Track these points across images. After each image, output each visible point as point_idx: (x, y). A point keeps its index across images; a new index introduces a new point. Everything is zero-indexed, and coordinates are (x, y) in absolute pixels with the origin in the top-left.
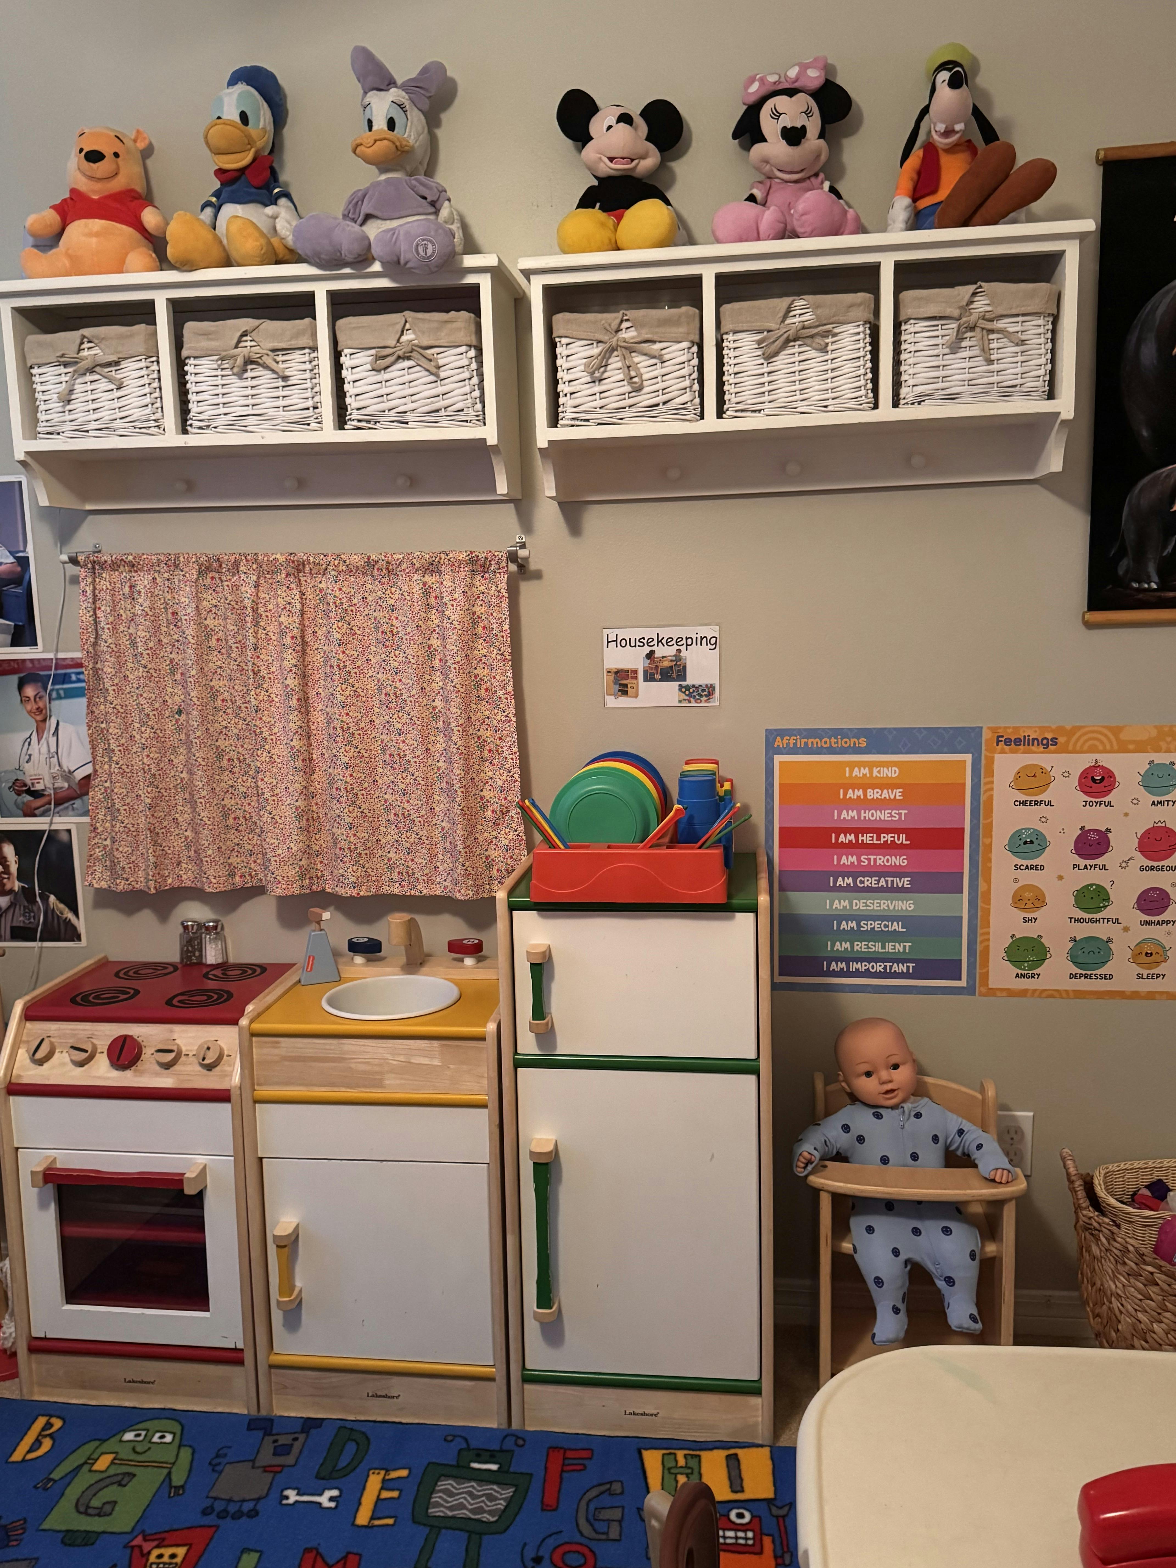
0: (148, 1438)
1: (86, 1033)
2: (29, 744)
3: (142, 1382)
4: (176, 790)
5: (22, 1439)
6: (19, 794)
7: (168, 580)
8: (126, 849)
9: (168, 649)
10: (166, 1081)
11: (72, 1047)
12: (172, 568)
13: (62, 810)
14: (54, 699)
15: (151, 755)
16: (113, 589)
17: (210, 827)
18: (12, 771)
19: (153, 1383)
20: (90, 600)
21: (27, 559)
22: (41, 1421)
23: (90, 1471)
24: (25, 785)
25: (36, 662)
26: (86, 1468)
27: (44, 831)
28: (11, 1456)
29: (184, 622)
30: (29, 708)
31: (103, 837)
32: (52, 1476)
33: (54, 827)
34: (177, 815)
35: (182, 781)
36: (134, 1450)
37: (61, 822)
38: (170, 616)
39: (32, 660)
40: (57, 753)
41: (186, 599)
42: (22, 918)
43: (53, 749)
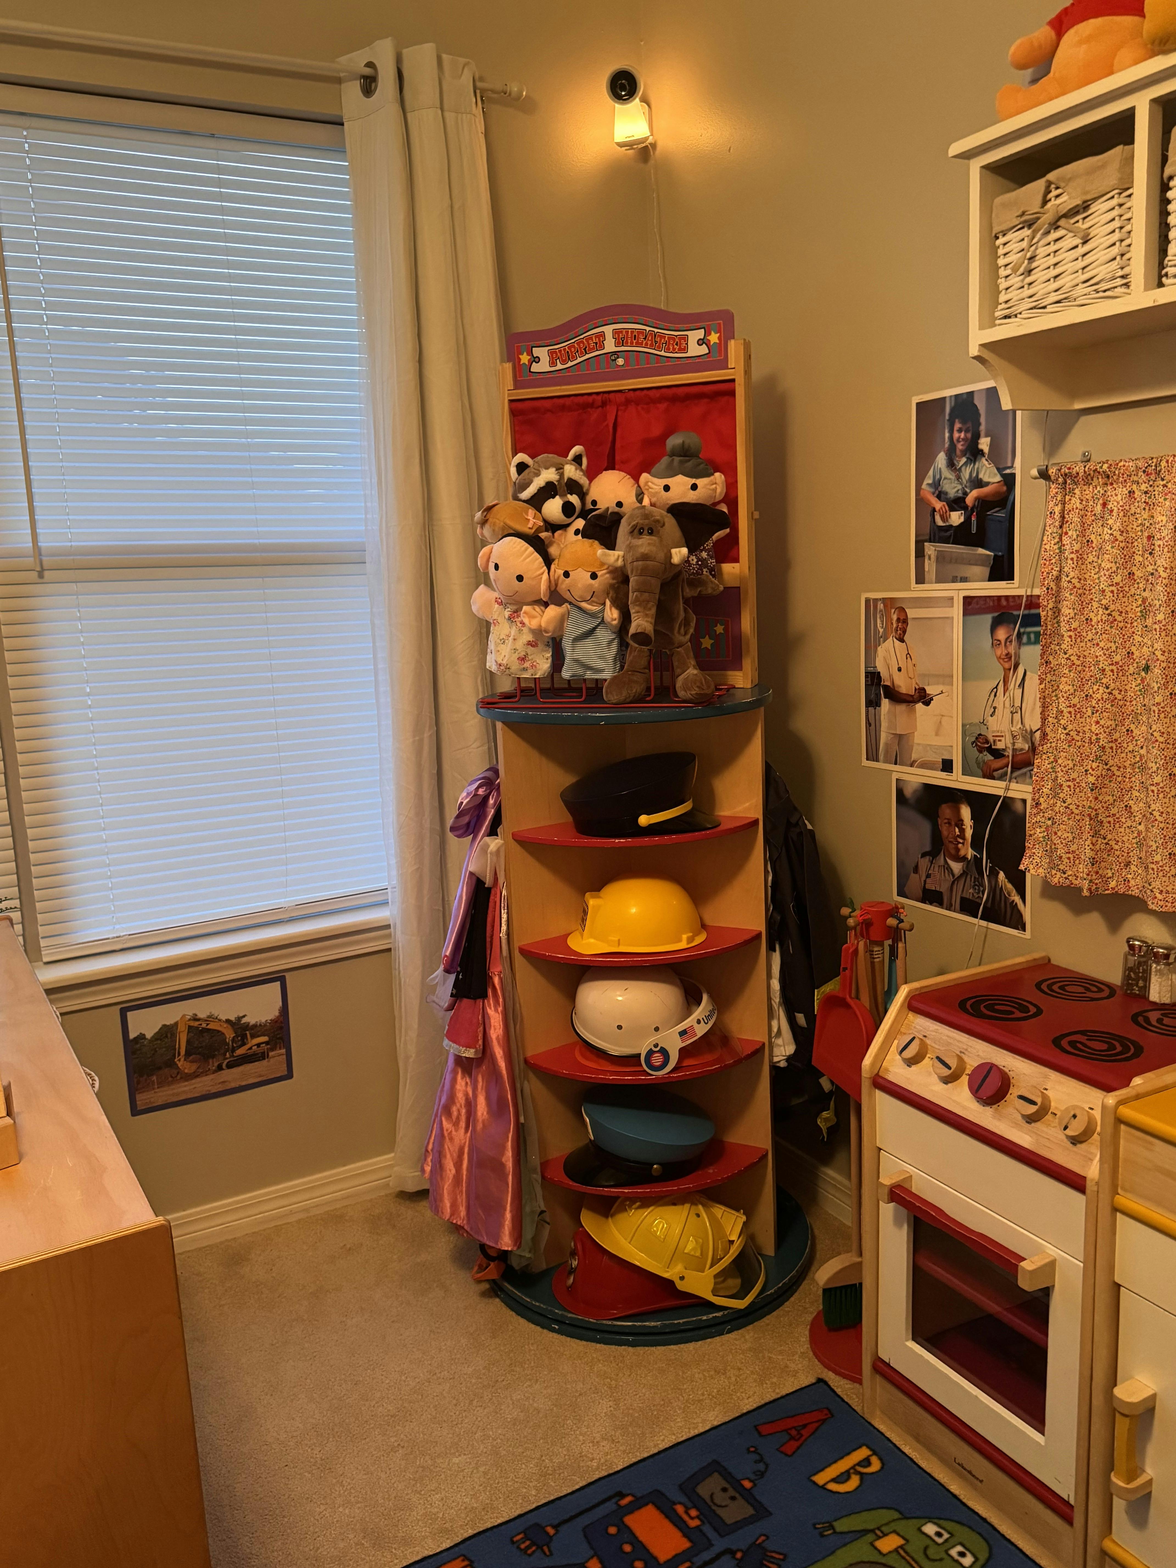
0: (948, 1545)
1: (960, 1045)
2: (995, 695)
3: (970, 1472)
4: (1133, 769)
5: (835, 1462)
6: (980, 751)
7: (1146, 493)
8: (1066, 835)
9: (1141, 585)
10: (1023, 1138)
11: (938, 1058)
12: (1153, 477)
13: (1019, 776)
14: (1024, 644)
15: (1102, 722)
16: (1085, 509)
17: (1162, 825)
18: (975, 725)
19: (981, 1481)
20: (1057, 524)
21: (1013, 476)
22: (863, 1453)
23: (872, 1544)
24: (987, 742)
25: (1011, 600)
26: (870, 1537)
27: (1000, 796)
28: (815, 1474)
29: (1157, 549)
30: (999, 652)
31: (1046, 815)
32: (835, 1524)
33: (1011, 794)
34: (1131, 802)
35: (1141, 760)
36: (926, 1549)
37: (1019, 790)
38: (1145, 540)
39: (1007, 597)
40: (1021, 709)
41: (1164, 519)
42: (971, 891)
43: (1018, 703)
